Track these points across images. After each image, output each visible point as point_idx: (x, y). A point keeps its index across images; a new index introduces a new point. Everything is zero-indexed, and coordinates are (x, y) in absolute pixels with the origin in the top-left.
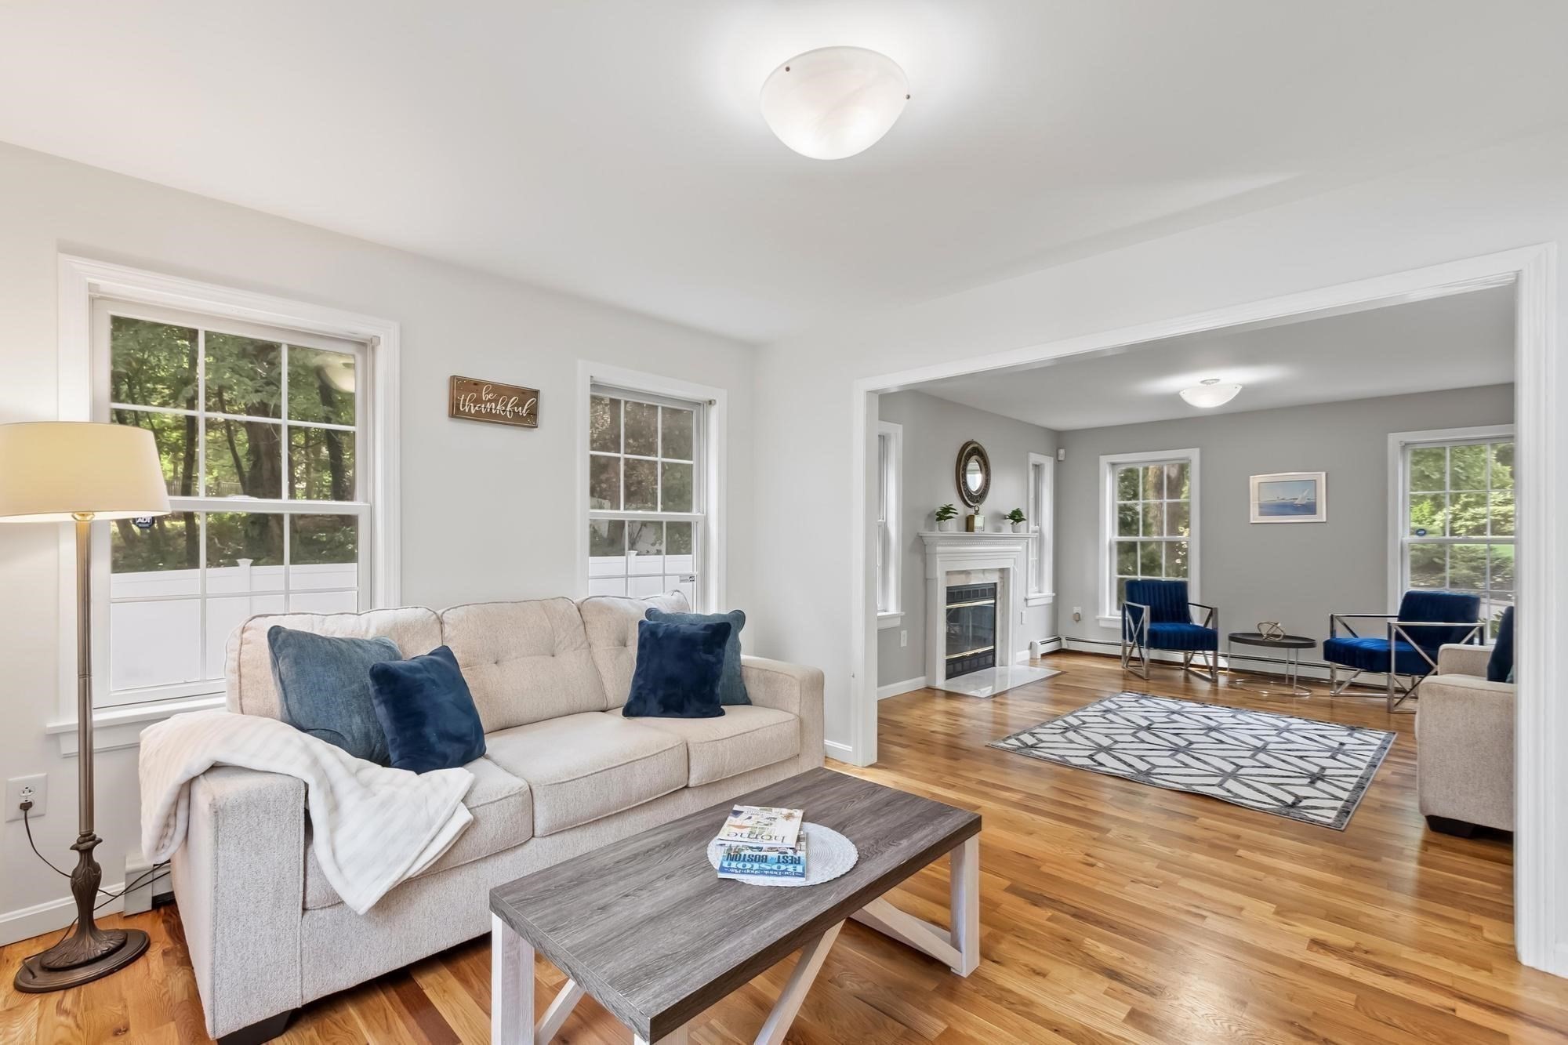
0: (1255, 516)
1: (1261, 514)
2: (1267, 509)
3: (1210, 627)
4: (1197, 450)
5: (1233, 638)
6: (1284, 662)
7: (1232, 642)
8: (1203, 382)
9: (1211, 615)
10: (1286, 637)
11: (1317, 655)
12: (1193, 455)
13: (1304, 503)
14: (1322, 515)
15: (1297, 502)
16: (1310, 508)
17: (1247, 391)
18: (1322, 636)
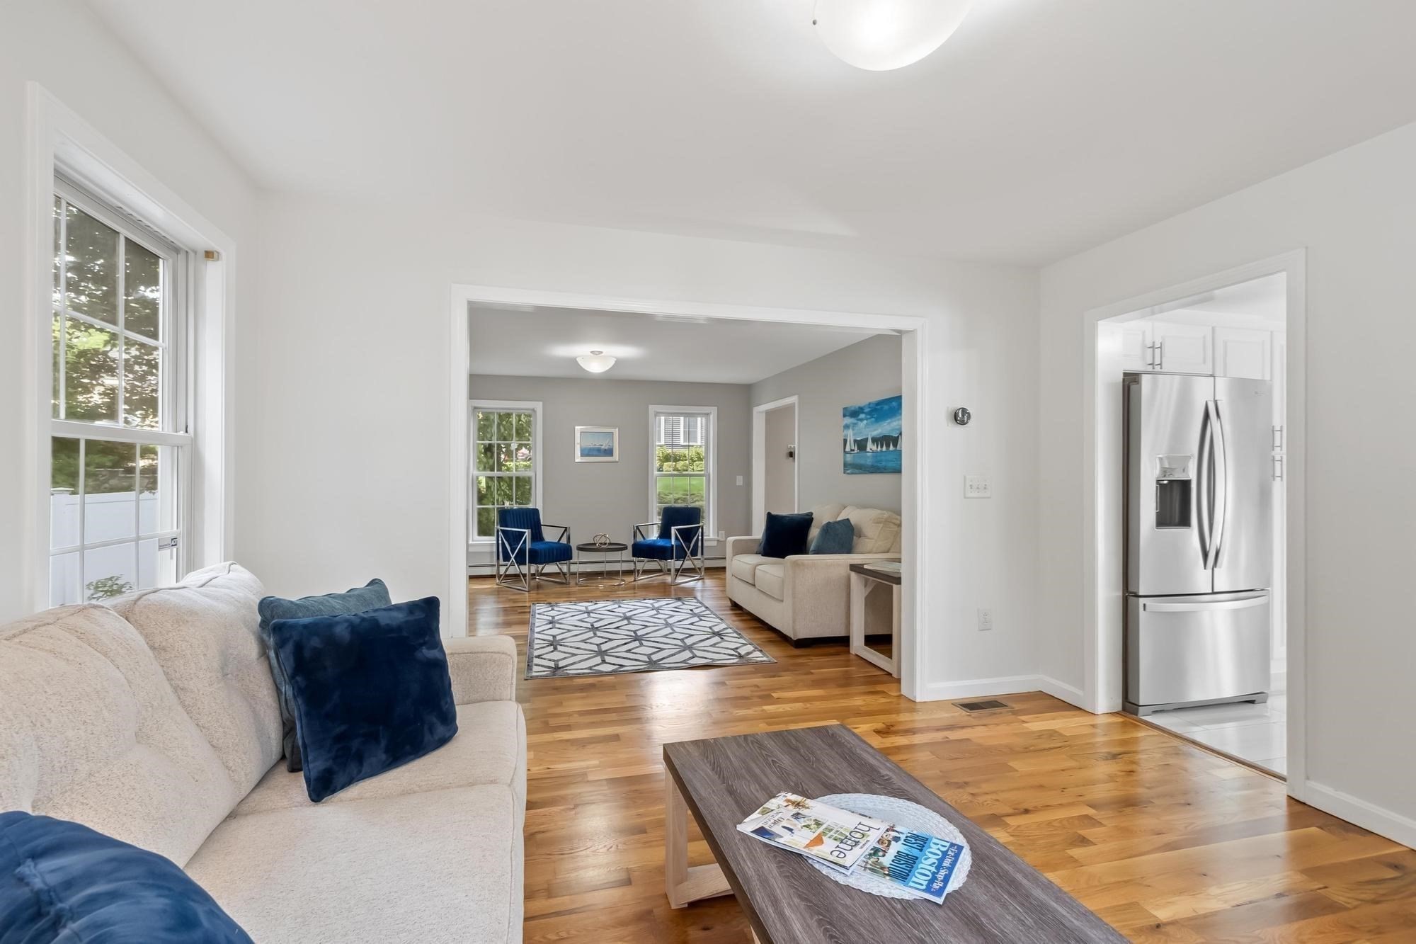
0: (578, 459)
1: (582, 455)
2: (586, 452)
3: (564, 541)
4: (541, 403)
5: (580, 549)
6: (603, 562)
7: (580, 552)
8: (592, 352)
9: (565, 530)
10: (610, 544)
11: (627, 555)
12: (538, 406)
13: (606, 448)
14: (616, 457)
15: (603, 447)
16: (609, 452)
17: (619, 363)
18: (630, 543)
